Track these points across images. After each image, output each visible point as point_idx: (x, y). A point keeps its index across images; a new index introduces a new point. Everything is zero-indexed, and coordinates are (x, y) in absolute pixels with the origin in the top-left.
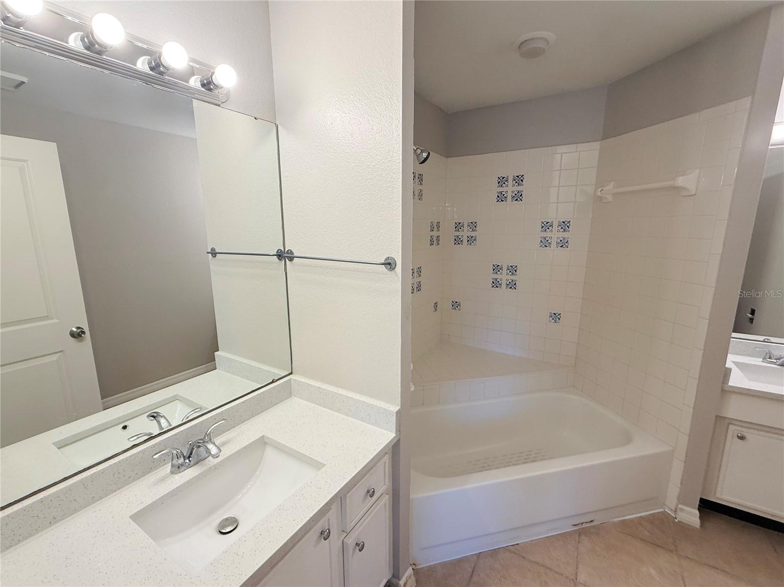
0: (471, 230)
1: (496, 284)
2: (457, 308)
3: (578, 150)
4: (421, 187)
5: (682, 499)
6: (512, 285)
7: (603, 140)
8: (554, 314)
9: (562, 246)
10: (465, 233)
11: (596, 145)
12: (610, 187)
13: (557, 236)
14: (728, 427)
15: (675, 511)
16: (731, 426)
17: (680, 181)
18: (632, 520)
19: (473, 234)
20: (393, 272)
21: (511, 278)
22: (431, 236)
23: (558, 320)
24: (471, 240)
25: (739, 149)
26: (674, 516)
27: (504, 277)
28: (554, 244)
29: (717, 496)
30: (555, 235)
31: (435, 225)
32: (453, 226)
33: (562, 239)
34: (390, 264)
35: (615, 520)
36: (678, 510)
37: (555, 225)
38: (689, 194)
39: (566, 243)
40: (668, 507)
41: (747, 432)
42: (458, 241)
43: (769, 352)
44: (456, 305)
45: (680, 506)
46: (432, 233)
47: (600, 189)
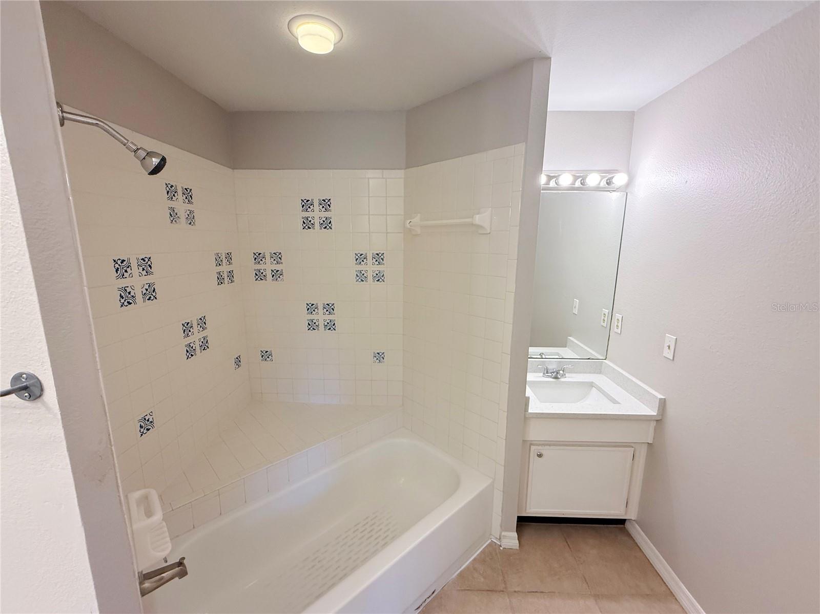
0: (275, 262)
1: (312, 326)
2: (268, 359)
3: (384, 177)
4: (190, 207)
5: (504, 528)
6: (331, 326)
7: (406, 169)
8: (378, 353)
9: (378, 280)
10: (268, 266)
11: (401, 173)
12: (417, 219)
13: (373, 269)
14: (530, 447)
15: (500, 539)
16: (532, 447)
17: (477, 219)
18: (468, 568)
19: (278, 267)
20: (37, 404)
21: (328, 317)
22: (219, 273)
23: (382, 359)
24: (277, 274)
25: (521, 192)
26: (499, 544)
27: (321, 317)
28: (370, 278)
29: (527, 512)
30: (371, 268)
31: (224, 257)
32: (252, 257)
33: (378, 273)
34: (25, 388)
35: (454, 576)
36: (502, 537)
37: (370, 257)
38: (485, 233)
39: (382, 276)
40: (494, 536)
41: (543, 449)
42: (260, 276)
43: (547, 368)
44: (266, 355)
45: (503, 533)
46: (219, 269)
47: (409, 221)
